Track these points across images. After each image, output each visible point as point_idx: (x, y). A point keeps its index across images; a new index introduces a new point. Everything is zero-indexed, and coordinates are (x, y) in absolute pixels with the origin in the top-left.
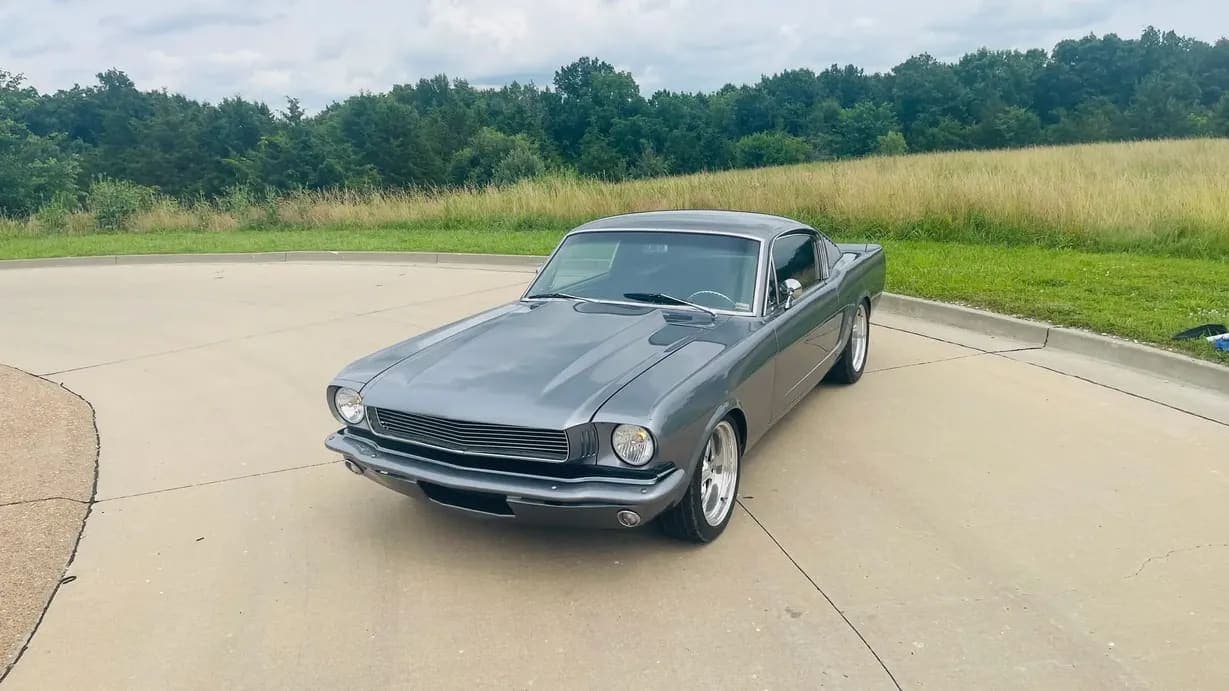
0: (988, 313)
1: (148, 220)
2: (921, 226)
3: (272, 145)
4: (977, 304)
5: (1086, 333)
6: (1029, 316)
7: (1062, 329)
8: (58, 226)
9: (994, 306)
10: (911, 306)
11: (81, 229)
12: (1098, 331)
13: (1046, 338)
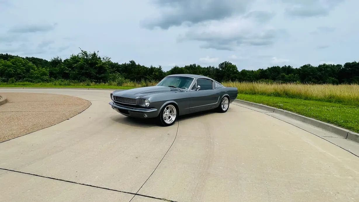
0: (266, 106)
1: (126, 84)
2: (273, 93)
3: (155, 74)
4: (265, 104)
5: (282, 110)
6: (273, 107)
7: (277, 109)
8: (111, 84)
9: (267, 104)
10: (252, 104)
11: (115, 85)
12: (284, 110)
13: (274, 111)
